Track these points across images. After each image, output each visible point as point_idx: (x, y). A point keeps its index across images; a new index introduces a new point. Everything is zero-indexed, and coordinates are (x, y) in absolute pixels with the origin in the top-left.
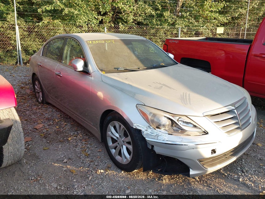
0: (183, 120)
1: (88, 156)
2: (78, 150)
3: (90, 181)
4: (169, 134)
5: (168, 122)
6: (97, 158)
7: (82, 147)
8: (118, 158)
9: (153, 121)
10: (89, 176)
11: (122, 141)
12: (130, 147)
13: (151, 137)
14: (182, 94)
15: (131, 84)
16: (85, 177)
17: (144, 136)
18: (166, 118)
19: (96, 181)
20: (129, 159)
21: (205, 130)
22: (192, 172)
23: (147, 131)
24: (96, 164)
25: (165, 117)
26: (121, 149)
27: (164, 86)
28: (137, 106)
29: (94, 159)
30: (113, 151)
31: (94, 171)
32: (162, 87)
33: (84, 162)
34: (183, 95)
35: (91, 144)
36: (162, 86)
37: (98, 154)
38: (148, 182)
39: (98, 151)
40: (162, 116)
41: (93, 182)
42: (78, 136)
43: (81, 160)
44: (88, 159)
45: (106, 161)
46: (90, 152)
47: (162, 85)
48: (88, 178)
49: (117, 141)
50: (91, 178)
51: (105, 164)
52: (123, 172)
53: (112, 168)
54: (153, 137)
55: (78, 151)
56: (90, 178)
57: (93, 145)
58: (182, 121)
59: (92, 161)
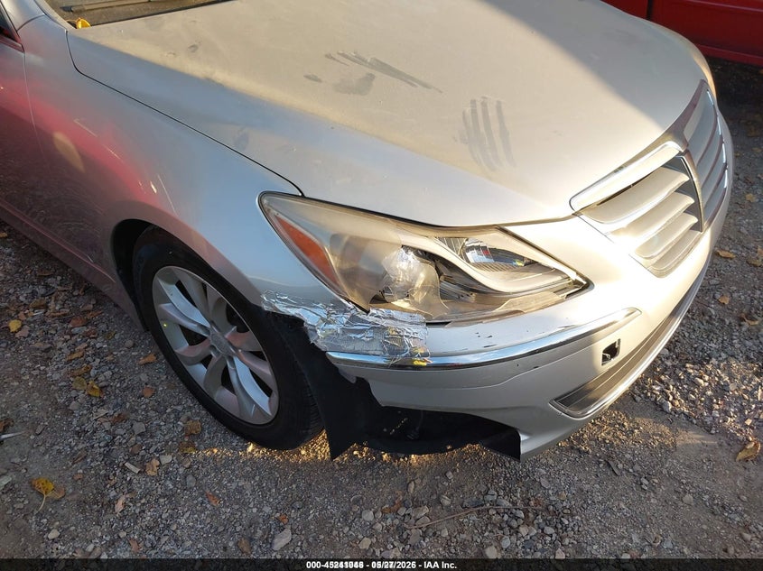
0: (482, 245)
1: (102, 396)
2: (54, 373)
3: (122, 519)
4: (428, 324)
5: (423, 274)
6: (139, 397)
7: (75, 356)
8: (223, 396)
9: (351, 276)
10: (113, 493)
11: (224, 342)
12: (265, 370)
13: (350, 347)
14: (468, 110)
15: (220, 76)
16: (97, 503)
17: (321, 344)
18: (411, 254)
19: (148, 516)
20: (269, 413)
21: (578, 273)
22: (527, 444)
23: (329, 323)
24: (139, 427)
25: (406, 248)
26: (226, 368)
27: (377, 74)
28: (265, 201)
29: (128, 405)
30: (199, 372)
31: (132, 467)
32: (372, 77)
33: (88, 427)
34: (474, 112)
35: (107, 335)
36: (373, 72)
37: (144, 377)
38: (355, 476)
39: (142, 361)
40: (393, 245)
41: (136, 523)
42: (52, 305)
43: (75, 423)
44: (102, 412)
45: (180, 408)
46: (108, 373)
47: (371, 65)
48: (112, 503)
49: (203, 339)
50: (125, 504)
51: (178, 418)
52: (251, 448)
53: (207, 435)
54: (358, 346)
55: (56, 376)
56: (119, 507)
57: (117, 337)
58: (478, 248)
59: (121, 419)
